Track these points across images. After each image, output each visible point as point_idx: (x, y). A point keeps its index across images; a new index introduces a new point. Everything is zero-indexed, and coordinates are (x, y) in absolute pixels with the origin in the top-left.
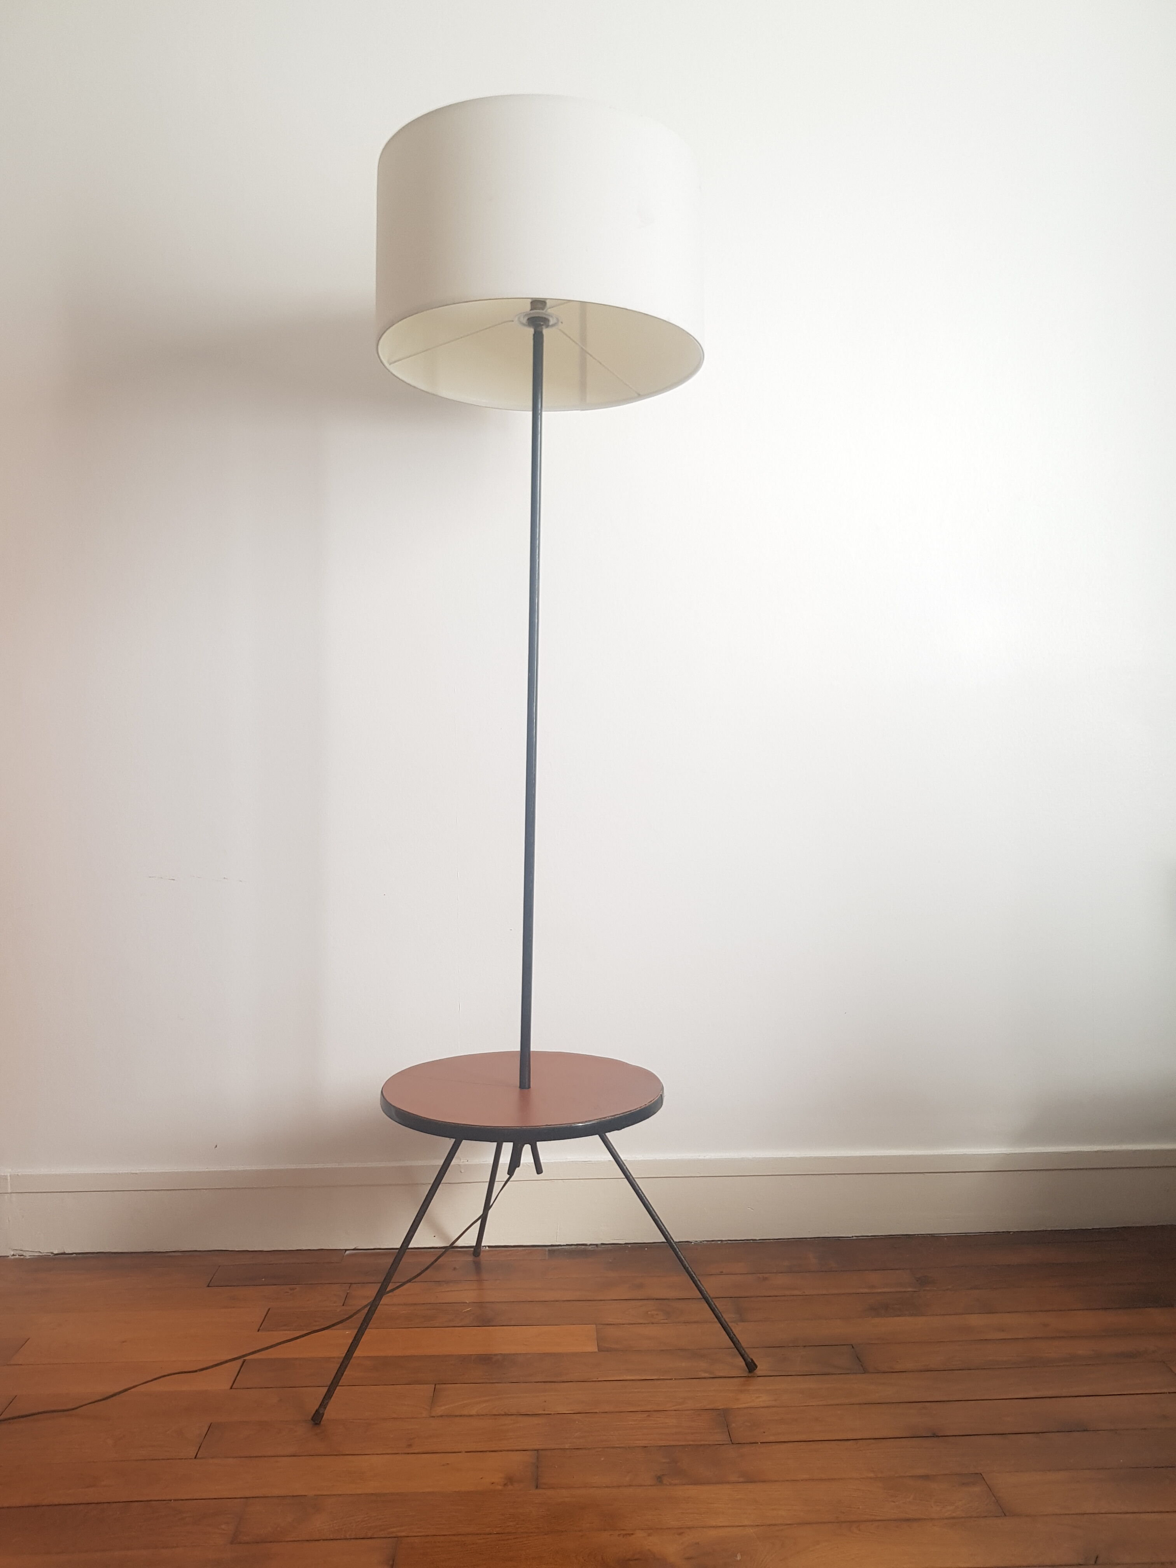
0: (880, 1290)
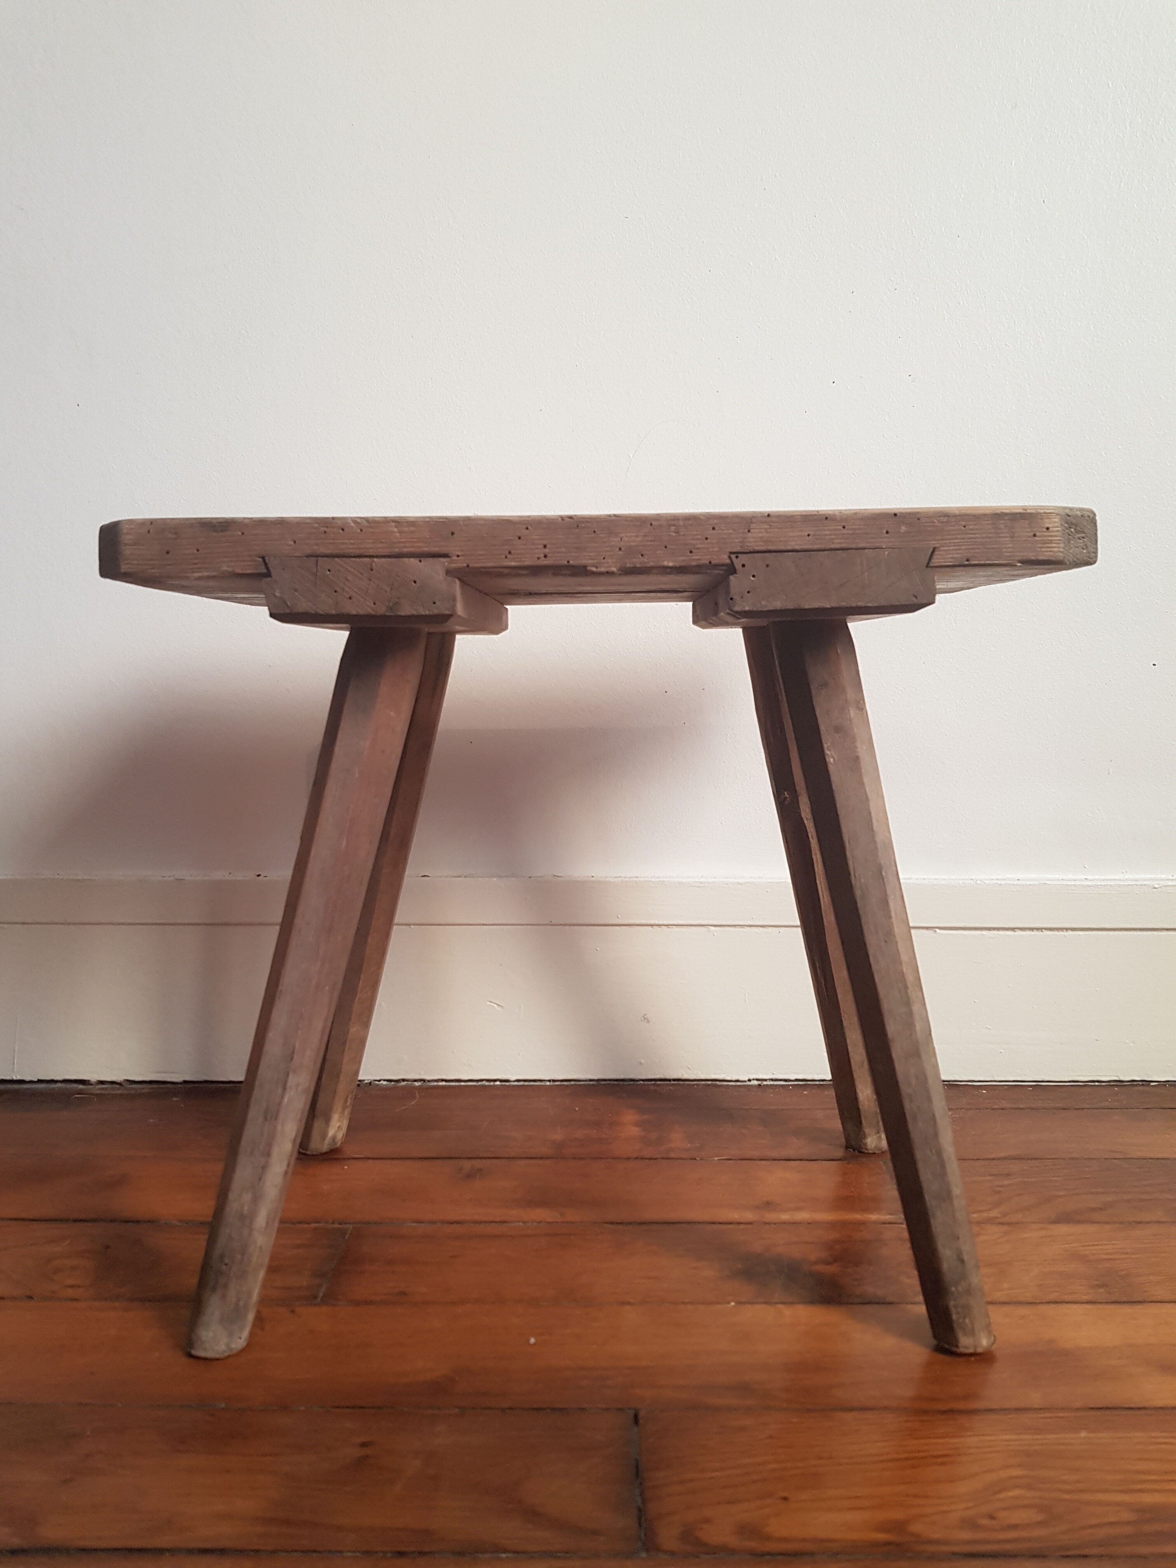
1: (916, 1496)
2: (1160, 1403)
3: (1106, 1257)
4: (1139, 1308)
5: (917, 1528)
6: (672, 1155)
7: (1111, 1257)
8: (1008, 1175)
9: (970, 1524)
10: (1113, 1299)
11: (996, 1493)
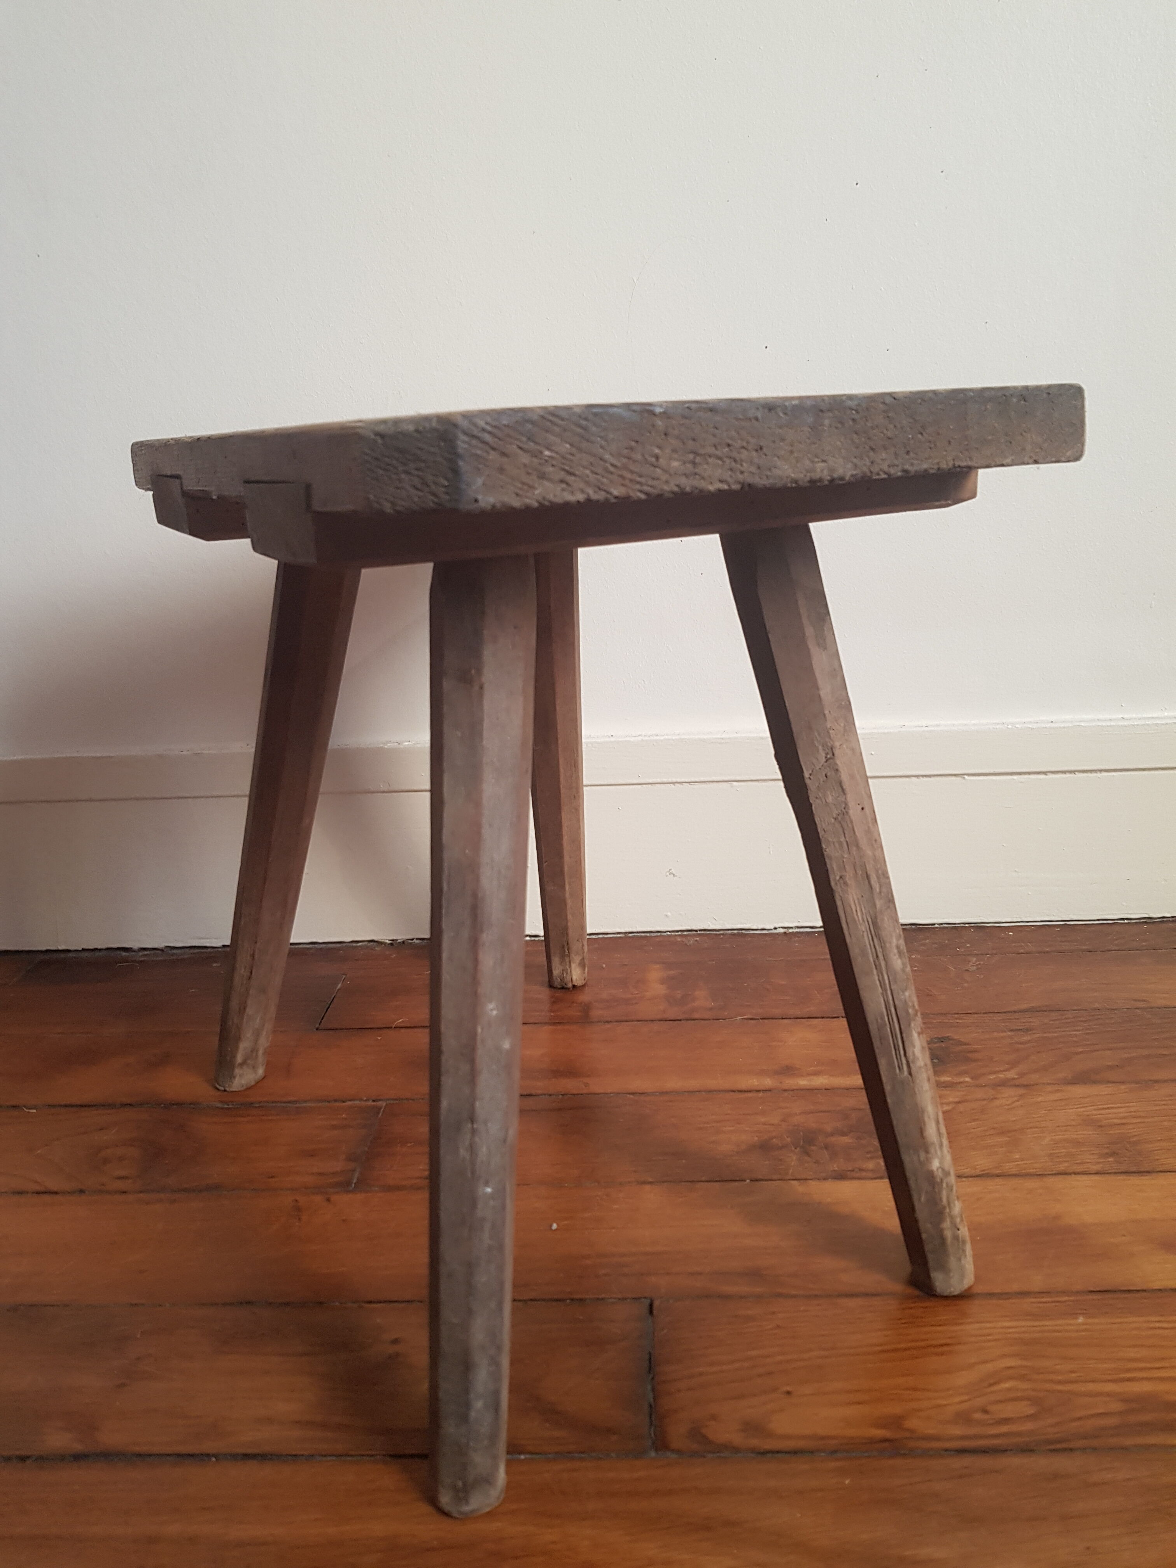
1: (915, 1389)
2: (1157, 1285)
3: (1118, 1121)
4: (1145, 1180)
5: (913, 1423)
6: (696, 1016)
7: (1124, 1121)
8: (1027, 1030)
9: (964, 1418)
10: (1123, 1168)
11: (991, 1385)
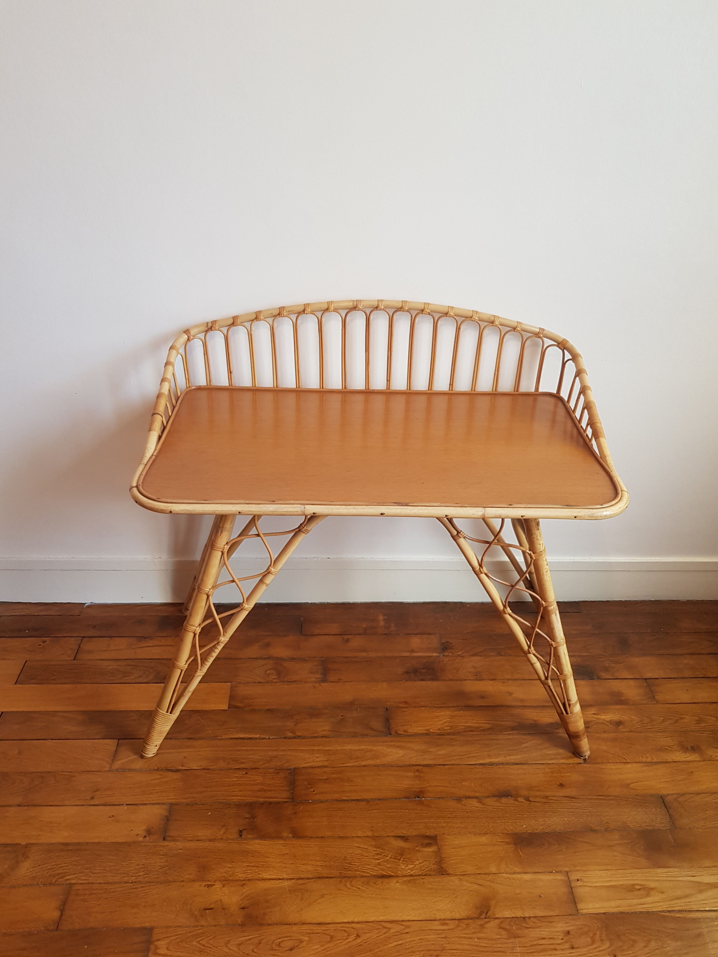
0: (416, 654)
